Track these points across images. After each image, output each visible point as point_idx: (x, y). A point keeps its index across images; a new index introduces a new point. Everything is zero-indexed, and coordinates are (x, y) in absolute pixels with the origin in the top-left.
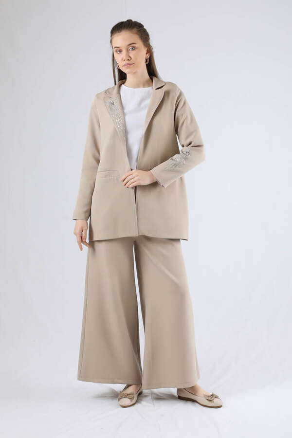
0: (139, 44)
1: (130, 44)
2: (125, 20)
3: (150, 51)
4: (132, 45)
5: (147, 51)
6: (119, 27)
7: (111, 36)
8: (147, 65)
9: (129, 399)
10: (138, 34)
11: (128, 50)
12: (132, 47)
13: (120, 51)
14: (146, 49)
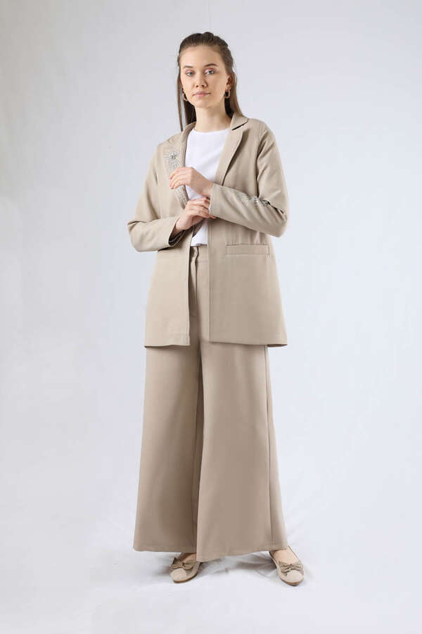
0: (221, 67)
1: (209, 65)
2: (202, 32)
3: (232, 81)
4: (212, 67)
5: (229, 80)
6: (194, 40)
7: (180, 51)
8: (225, 99)
9: (184, 571)
10: (220, 53)
11: (204, 73)
12: (210, 69)
13: (192, 73)
14: (228, 77)
